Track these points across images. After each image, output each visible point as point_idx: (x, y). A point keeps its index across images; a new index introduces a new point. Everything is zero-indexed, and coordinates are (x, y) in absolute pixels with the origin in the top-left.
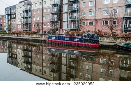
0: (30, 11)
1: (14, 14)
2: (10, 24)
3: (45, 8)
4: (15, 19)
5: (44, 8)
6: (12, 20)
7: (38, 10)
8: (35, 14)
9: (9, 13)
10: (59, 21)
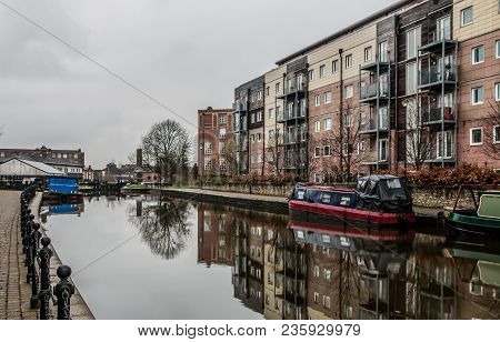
0: (303, 94)
1: (259, 110)
2: (244, 148)
3: (349, 81)
4: (260, 130)
5: (345, 82)
6: (252, 132)
7: (326, 90)
8: (318, 109)
9: (245, 108)
10: (393, 132)
